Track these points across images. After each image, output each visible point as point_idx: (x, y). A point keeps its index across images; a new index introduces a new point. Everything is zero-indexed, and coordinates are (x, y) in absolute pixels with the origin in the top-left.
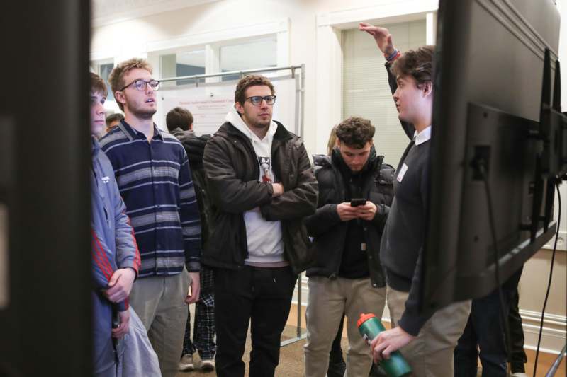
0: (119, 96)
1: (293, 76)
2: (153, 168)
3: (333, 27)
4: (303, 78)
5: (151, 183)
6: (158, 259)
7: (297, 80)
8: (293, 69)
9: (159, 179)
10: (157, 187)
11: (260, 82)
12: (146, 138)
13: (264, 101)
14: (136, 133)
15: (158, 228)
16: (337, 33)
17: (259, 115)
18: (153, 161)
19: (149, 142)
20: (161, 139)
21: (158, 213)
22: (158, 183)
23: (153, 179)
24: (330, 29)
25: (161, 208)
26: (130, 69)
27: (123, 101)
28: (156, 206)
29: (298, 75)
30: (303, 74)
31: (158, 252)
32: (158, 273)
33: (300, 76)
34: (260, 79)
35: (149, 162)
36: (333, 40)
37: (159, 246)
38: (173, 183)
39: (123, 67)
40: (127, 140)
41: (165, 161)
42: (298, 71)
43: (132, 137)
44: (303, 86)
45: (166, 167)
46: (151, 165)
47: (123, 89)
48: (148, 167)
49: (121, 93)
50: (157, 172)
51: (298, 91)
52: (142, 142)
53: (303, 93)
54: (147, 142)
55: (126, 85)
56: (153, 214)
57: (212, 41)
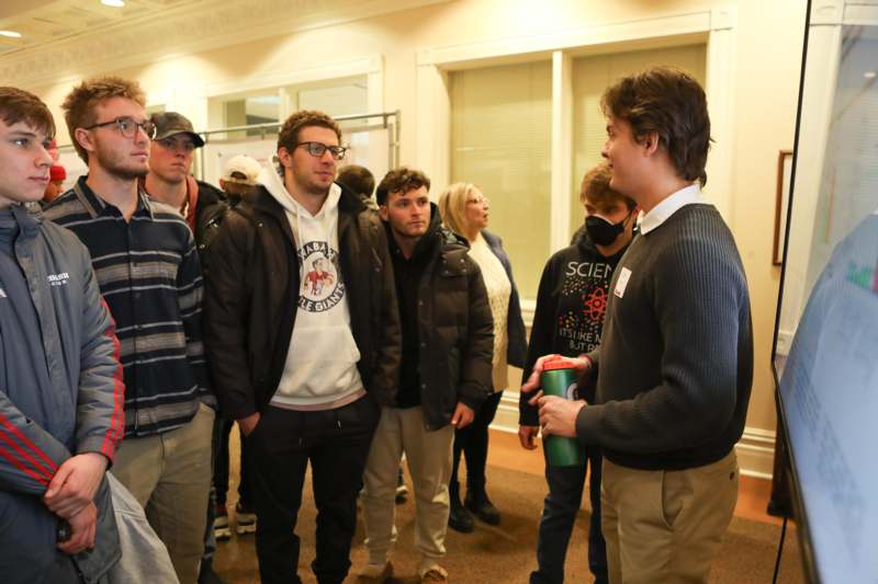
0: (83, 136)
1: (385, 126)
2: (132, 264)
3: (439, 67)
4: (398, 128)
5: (128, 289)
6: (140, 411)
7: (391, 131)
8: (386, 116)
9: (142, 282)
10: (137, 296)
11: (323, 122)
12: (121, 215)
13: (328, 152)
14: (103, 206)
15: (138, 362)
16: (442, 76)
17: (316, 173)
18: (132, 253)
19: (127, 221)
20: (149, 216)
21: (139, 338)
22: (139, 288)
23: (131, 282)
24: (435, 69)
25: (145, 329)
26: (109, 96)
27: (89, 147)
28: (136, 327)
29: (391, 125)
30: (398, 123)
31: (139, 400)
32: (140, 434)
33: (395, 126)
34: (326, 117)
35: (125, 254)
36: (438, 83)
37: (141, 390)
38: (169, 287)
39: (97, 91)
40: (88, 216)
41: (154, 253)
42: (391, 120)
43: (97, 211)
44: (398, 139)
45: (156, 263)
46: (128, 260)
47: (93, 127)
48: (123, 262)
49: (87, 132)
50: (137, 271)
51: (391, 145)
52: (114, 221)
53: (398, 148)
54: (124, 220)
55: (100, 122)
56: (132, 339)
57: (288, 83)
